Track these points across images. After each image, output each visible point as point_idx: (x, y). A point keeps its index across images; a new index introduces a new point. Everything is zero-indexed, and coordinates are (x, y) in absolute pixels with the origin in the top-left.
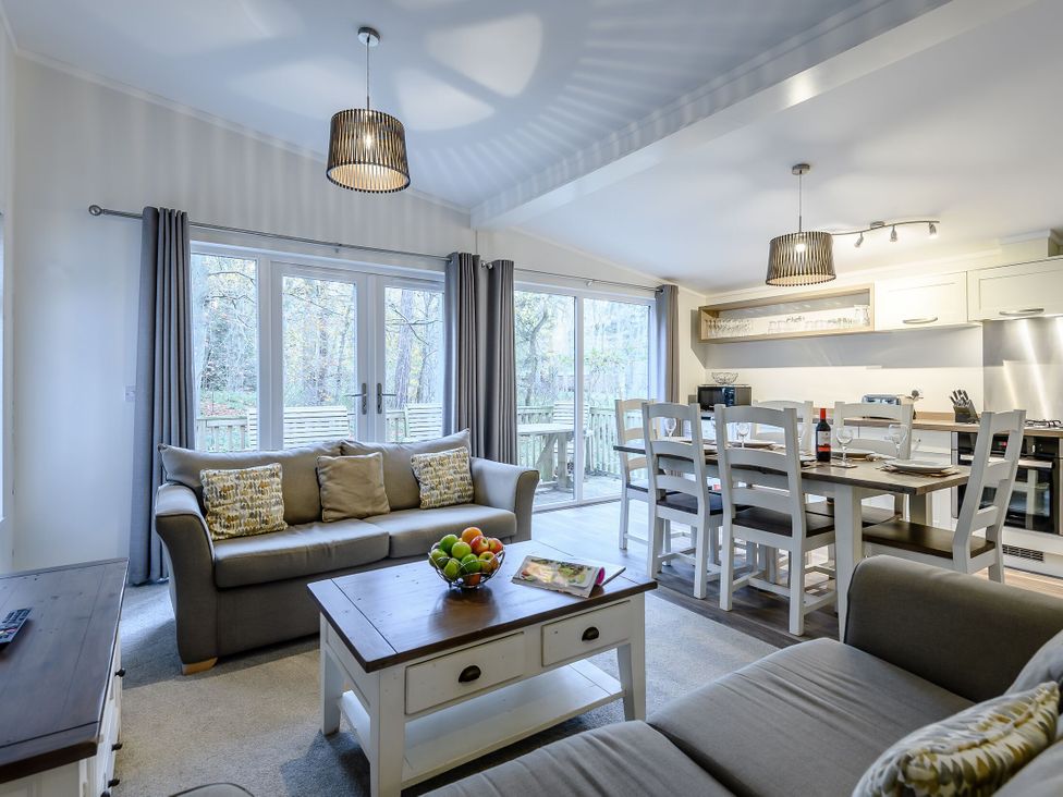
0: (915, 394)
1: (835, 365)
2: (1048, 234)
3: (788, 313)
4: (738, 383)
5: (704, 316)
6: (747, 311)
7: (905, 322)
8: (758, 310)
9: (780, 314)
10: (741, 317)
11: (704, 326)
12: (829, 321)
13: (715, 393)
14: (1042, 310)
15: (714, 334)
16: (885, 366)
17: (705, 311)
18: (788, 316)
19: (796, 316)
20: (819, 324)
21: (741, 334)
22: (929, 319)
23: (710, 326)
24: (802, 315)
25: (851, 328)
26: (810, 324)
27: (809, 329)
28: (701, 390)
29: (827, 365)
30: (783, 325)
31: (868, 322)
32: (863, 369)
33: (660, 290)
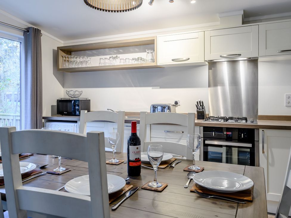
0: (176, 103)
1: (136, 86)
2: (242, 13)
3: (111, 54)
4: (82, 97)
5: (61, 53)
6: (88, 52)
7: (173, 60)
8: (94, 52)
9: (106, 55)
10: (84, 55)
11: (61, 60)
12: (133, 59)
13: (69, 104)
14: (240, 55)
15: (67, 66)
16: (161, 87)
17: (61, 50)
18: (110, 56)
19: (115, 56)
20: (127, 60)
21: (84, 66)
22: (185, 59)
23: (65, 61)
24: (118, 55)
25: (145, 64)
26: (122, 60)
27: (122, 64)
28: (60, 102)
29: (132, 86)
30: (107, 61)
31: (153, 60)
32: (151, 88)
33: (27, 31)
